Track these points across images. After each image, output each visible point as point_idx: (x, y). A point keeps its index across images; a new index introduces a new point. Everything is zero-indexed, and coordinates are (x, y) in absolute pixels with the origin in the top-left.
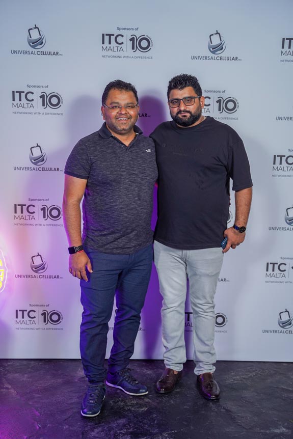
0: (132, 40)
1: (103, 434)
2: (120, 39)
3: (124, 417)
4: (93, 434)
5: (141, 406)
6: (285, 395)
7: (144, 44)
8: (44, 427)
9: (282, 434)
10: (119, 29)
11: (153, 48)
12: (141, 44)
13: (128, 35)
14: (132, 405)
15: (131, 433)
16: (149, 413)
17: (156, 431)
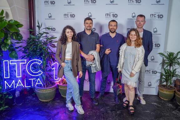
0: (113, 15)
1: (104, 110)
2: (110, 15)
3: (109, 106)
4: (102, 110)
5: (113, 104)
6: (149, 103)
7: (116, 16)
8: (90, 107)
9: (148, 112)
10: (110, 12)
11: (118, 17)
12: (115, 16)
13: (112, 14)
14: (111, 104)
15: (110, 110)
16: (115, 105)
17: (117, 110)
